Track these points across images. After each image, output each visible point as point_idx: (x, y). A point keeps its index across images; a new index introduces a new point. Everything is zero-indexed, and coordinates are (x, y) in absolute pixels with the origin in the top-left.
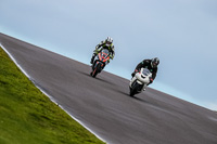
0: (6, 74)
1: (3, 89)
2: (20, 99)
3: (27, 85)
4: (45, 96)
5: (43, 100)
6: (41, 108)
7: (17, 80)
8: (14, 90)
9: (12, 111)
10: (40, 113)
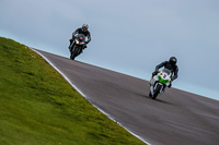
0: (61, 95)
1: (59, 110)
2: (77, 119)
3: (84, 104)
4: (102, 114)
5: (101, 118)
6: (99, 126)
7: (73, 100)
8: (70, 111)
9: (70, 132)
10: (99, 132)
